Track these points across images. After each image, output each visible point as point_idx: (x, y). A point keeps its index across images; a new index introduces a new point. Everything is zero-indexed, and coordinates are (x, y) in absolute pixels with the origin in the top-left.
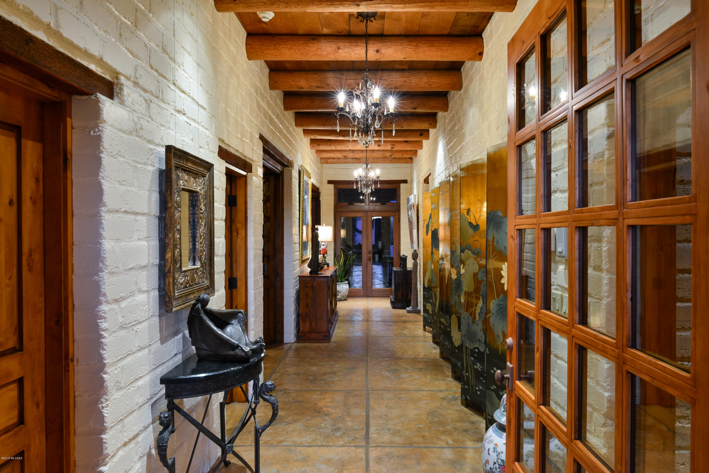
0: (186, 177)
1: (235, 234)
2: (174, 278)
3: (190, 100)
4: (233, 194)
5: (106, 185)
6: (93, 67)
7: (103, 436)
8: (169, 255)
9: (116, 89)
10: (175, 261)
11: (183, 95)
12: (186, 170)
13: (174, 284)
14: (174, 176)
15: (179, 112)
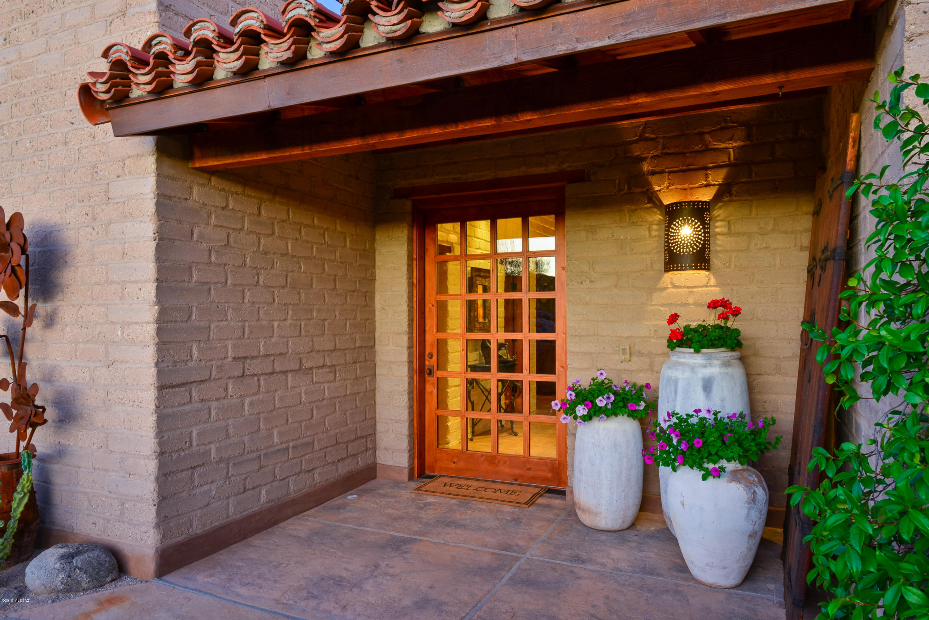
0: (480, 279)
1: (516, 307)
2: (474, 325)
3: (483, 241)
4: (515, 282)
5: (449, 287)
6: (445, 244)
7: (448, 390)
8: (472, 314)
9: (452, 249)
10: (475, 317)
11: (479, 240)
12: (480, 276)
13: (474, 327)
14: (474, 280)
15: (477, 249)
